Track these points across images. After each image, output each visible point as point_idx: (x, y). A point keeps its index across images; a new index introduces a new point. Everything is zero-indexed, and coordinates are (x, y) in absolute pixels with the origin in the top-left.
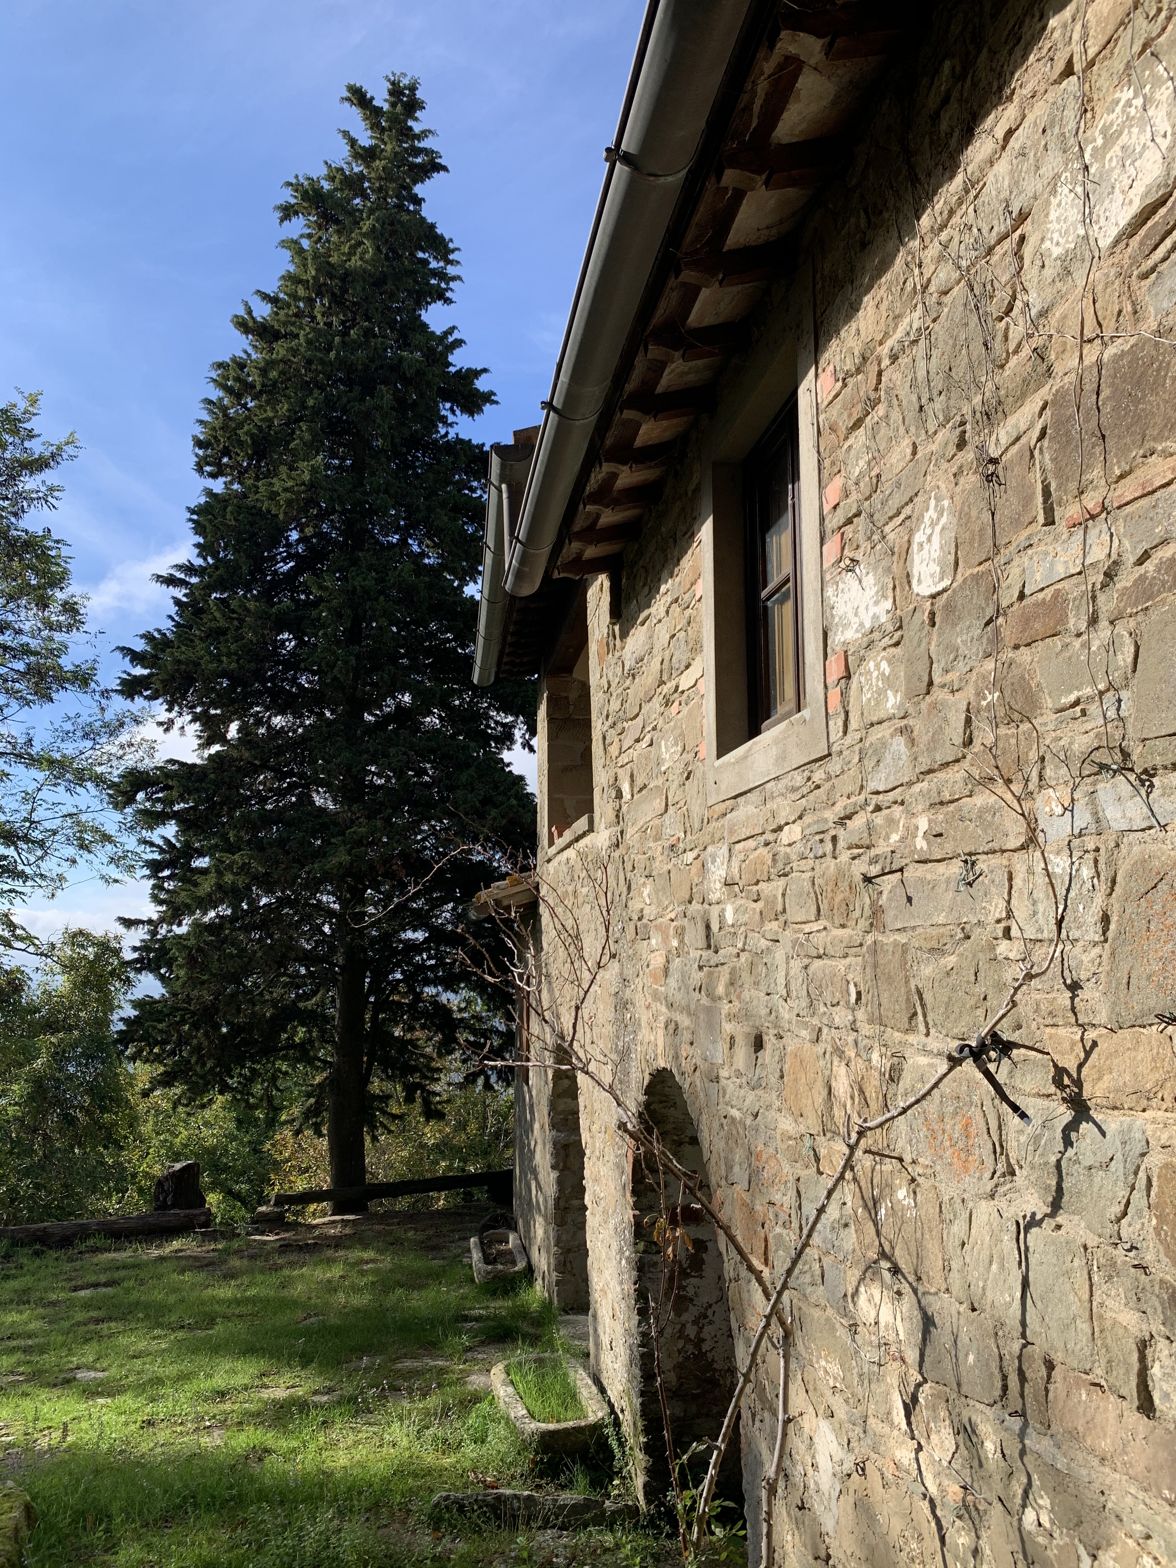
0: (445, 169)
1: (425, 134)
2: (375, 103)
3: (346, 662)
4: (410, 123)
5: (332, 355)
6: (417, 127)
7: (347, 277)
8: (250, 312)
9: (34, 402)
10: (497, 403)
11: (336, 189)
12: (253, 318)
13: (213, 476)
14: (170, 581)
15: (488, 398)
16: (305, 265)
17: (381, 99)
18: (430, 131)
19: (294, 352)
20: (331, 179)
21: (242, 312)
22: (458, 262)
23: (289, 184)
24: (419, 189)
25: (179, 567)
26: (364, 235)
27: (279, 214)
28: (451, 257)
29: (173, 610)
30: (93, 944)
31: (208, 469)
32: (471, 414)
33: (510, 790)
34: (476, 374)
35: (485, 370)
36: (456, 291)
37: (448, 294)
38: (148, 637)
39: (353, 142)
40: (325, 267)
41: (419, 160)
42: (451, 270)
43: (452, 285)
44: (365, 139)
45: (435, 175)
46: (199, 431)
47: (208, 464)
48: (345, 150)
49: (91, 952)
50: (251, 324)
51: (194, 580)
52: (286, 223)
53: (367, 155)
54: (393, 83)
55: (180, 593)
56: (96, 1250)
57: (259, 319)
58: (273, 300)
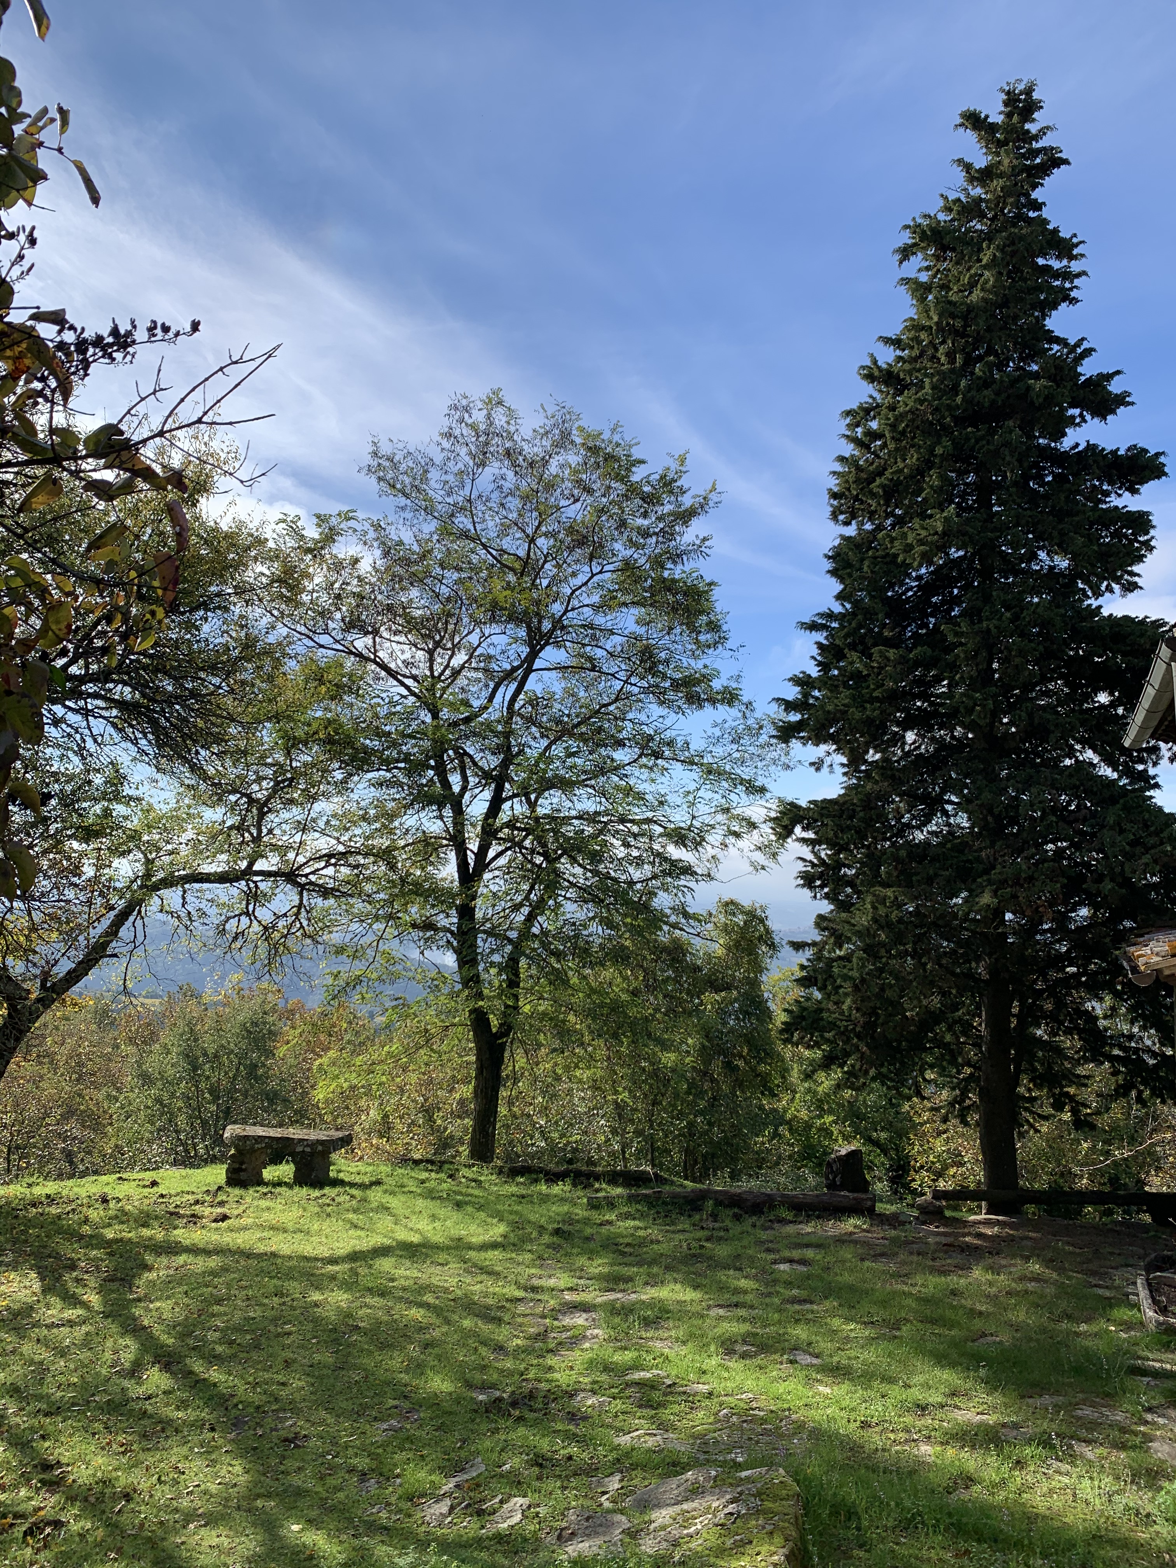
0: (1066, 162)
1: (1043, 131)
2: (990, 120)
3: (984, 706)
4: (1027, 126)
5: (959, 399)
6: (1032, 128)
7: (969, 313)
8: (875, 362)
9: (682, 460)
10: (1132, 404)
11: (952, 220)
12: (879, 368)
13: (847, 523)
14: (813, 627)
15: (1121, 400)
16: (927, 312)
17: (995, 114)
18: (1048, 128)
19: (921, 401)
20: (948, 209)
21: (868, 362)
22: (1082, 255)
23: (907, 227)
24: (1037, 194)
25: (821, 615)
26: (985, 267)
27: (898, 257)
28: (1075, 252)
29: (815, 651)
30: (742, 913)
31: (841, 517)
32: (1104, 418)
33: (1162, 831)
34: (1109, 377)
35: (1118, 372)
36: (1083, 289)
37: (1073, 294)
38: (796, 681)
39: (968, 167)
40: (947, 308)
41: (1038, 161)
42: (1075, 266)
43: (1076, 282)
44: (980, 160)
45: (1055, 171)
46: (833, 483)
47: (842, 513)
48: (959, 176)
49: (740, 919)
50: (876, 373)
51: (835, 625)
52: (905, 263)
53: (984, 176)
54: (1008, 93)
55: (820, 637)
56: (782, 1221)
57: (884, 366)
58: (896, 343)
